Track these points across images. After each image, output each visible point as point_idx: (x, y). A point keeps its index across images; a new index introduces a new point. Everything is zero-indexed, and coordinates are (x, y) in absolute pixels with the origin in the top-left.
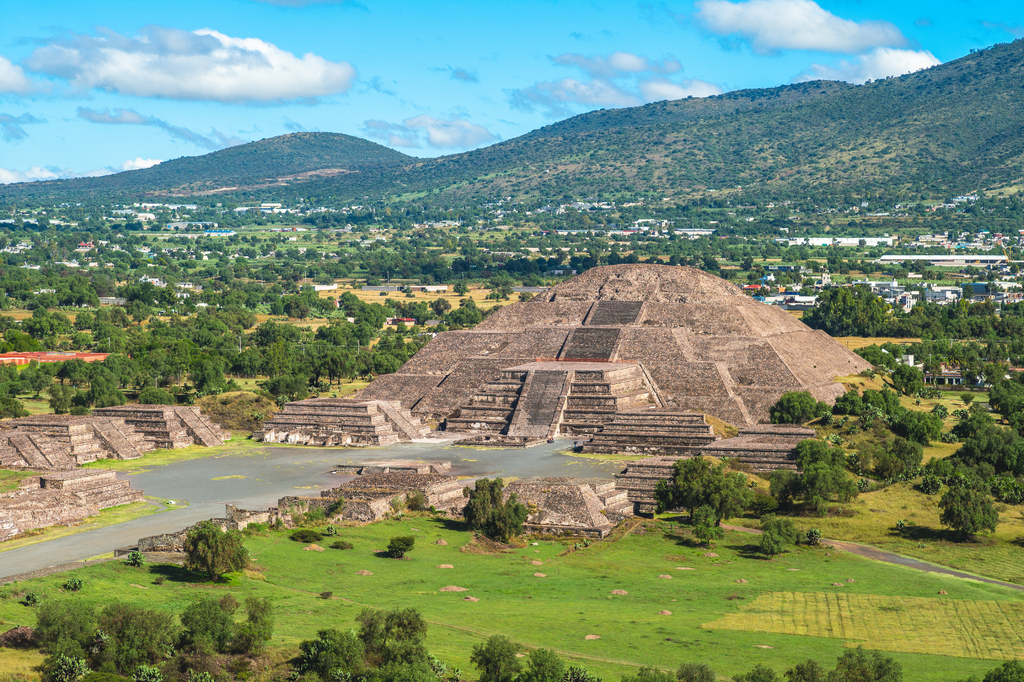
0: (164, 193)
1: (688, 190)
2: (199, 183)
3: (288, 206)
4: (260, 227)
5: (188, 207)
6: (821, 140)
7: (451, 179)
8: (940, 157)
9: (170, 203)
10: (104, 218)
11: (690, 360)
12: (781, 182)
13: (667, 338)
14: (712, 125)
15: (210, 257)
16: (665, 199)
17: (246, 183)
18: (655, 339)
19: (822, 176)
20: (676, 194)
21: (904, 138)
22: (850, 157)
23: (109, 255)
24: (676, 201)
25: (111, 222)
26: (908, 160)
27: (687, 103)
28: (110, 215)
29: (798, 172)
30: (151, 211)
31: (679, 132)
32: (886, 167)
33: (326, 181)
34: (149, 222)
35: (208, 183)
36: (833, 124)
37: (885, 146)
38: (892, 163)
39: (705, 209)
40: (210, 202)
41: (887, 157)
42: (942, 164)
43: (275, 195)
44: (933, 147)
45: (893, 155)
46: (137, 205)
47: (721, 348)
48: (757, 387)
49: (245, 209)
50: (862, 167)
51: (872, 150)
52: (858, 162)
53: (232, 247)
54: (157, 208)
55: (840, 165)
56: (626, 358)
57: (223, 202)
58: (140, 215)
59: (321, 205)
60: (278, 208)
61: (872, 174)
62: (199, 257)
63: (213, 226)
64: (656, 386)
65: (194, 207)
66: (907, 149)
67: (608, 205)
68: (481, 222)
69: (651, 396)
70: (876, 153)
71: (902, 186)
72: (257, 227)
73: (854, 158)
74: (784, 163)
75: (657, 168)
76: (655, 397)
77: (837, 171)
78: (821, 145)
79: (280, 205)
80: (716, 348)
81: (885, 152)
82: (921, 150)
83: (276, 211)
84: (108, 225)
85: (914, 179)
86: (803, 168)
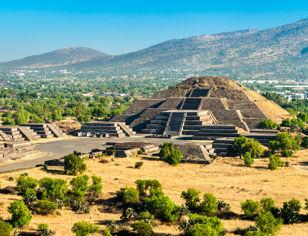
0: (27, 67)
1: (205, 66)
2: (39, 64)
3: (69, 71)
4: (60, 78)
5: (35, 71)
6: (250, 49)
7: (124, 62)
8: (291, 54)
9: (29, 70)
10: (8, 75)
11: (227, 109)
12: (237, 63)
13: (218, 101)
14: (213, 44)
15: (45, 86)
16: (197, 69)
17: (54, 64)
18: (214, 102)
19: (251, 61)
20: (201, 67)
21: (278, 48)
22: (260, 54)
23: (11, 86)
24: (201, 69)
25: (10, 76)
26: (280, 56)
27: (203, 37)
28: (10, 74)
29: (243, 59)
30: (23, 72)
31: (201, 46)
32: (273, 58)
33: (81, 63)
34: (23, 76)
35: (41, 64)
36: (254, 44)
37: (272, 51)
38: (274, 56)
39: (211, 71)
40: (43, 69)
41: (273, 54)
42: (292, 57)
43: (64, 67)
44: (288, 51)
45: (275, 54)
46: (18, 71)
47: (238, 105)
48: (251, 118)
49: (55, 72)
50: (264, 58)
51: (268, 52)
52: (263, 56)
53: (52, 83)
54: (25, 72)
55: (257, 57)
56: (204, 109)
57: (47, 70)
58: (19, 74)
59: (80, 71)
60: (65, 72)
61: (268, 60)
62: (41, 86)
63: (44, 77)
64: (215, 118)
65: (37, 72)
66: (280, 52)
67: (178, 70)
68: (135, 76)
69: (213, 122)
70: (269, 53)
71: (278, 64)
72: (59, 78)
73: (262, 55)
74: (238, 56)
75: (194, 58)
76: (215, 122)
77: (256, 59)
78: (250, 51)
79: (66, 71)
80: (236, 105)
81: (272, 53)
82: (285, 52)
83: (65, 73)
84: (9, 77)
85: (282, 62)
86: (244, 58)
